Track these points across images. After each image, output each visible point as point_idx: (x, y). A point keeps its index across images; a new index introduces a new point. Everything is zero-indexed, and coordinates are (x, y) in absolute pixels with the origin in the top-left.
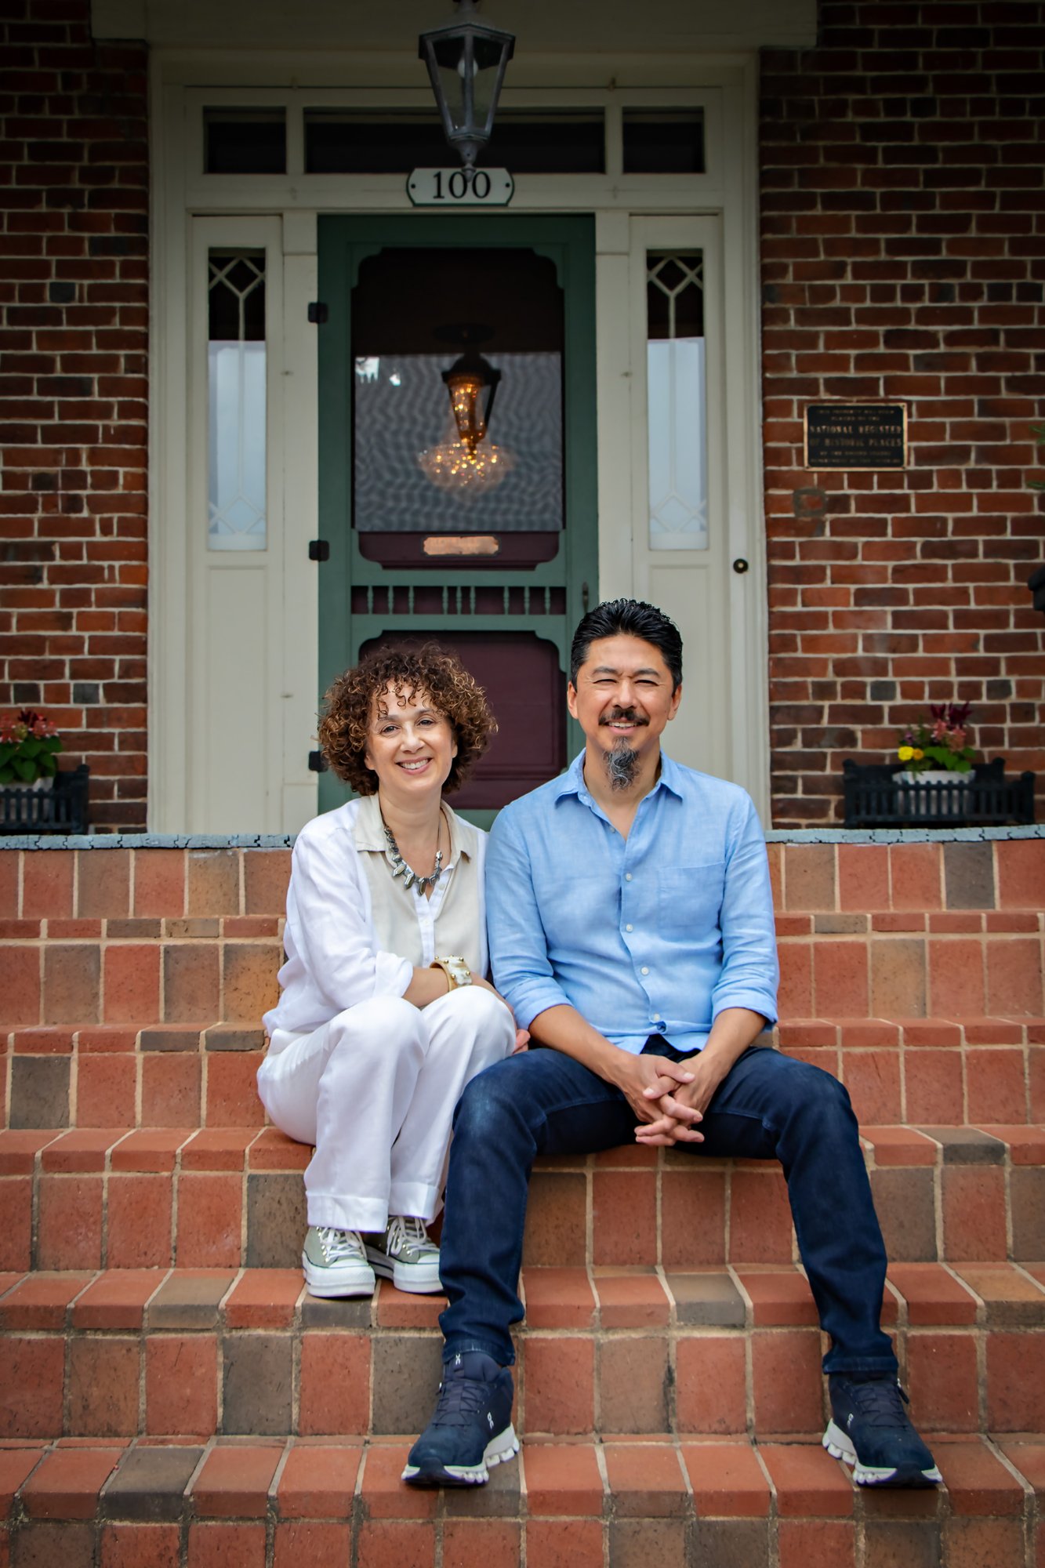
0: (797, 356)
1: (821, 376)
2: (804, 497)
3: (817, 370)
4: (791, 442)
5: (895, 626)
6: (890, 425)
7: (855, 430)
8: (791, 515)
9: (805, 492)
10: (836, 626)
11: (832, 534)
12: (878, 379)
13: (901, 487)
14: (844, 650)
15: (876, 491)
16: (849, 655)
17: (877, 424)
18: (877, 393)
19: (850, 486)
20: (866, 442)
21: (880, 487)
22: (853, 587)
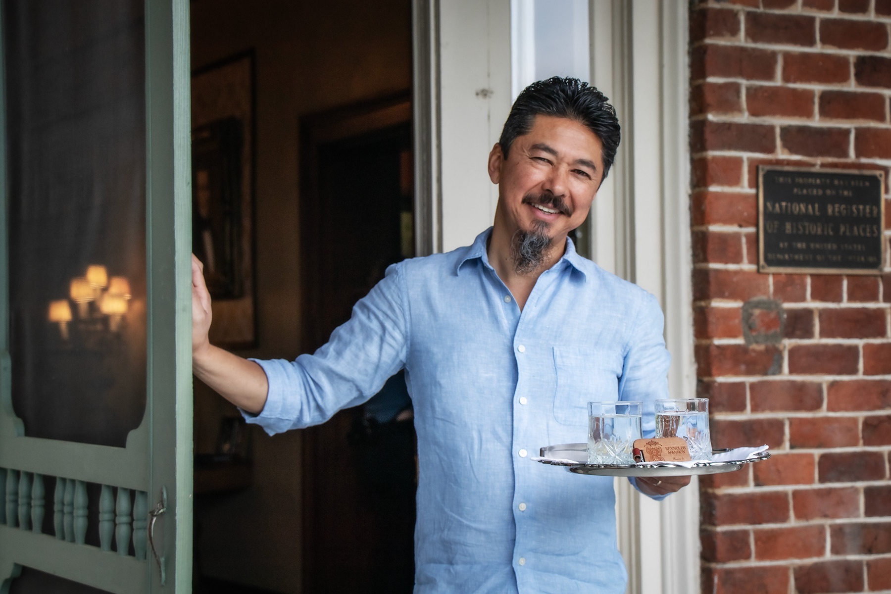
0: (748, 89)
1: (779, 122)
2: (757, 312)
3: (773, 113)
4: (740, 226)
5: (869, 513)
6: (865, 204)
7: (823, 209)
8: (740, 341)
9: (758, 305)
10: (799, 516)
11: (792, 371)
12: (847, 132)
13: (874, 298)
14: (807, 553)
15: (845, 304)
16: (815, 560)
17: (848, 201)
18: (845, 154)
19: (815, 296)
20: (836, 230)
21: (851, 298)
22: (817, 452)
